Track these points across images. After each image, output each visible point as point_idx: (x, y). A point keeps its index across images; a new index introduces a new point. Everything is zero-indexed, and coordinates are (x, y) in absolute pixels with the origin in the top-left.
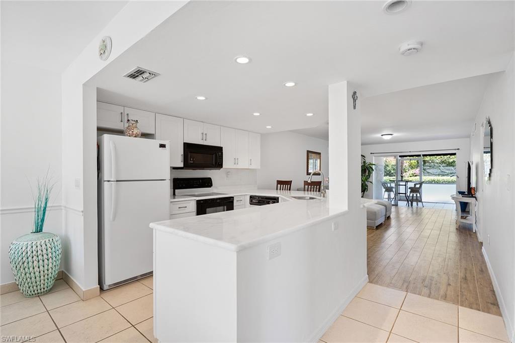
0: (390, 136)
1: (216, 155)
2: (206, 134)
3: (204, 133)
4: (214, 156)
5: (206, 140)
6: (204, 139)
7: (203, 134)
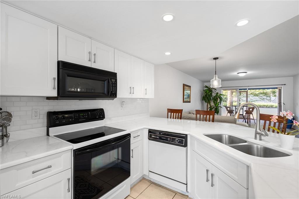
0: (245, 74)
1: (109, 82)
2: (95, 55)
3: (93, 54)
4: (106, 82)
5: (95, 62)
6: (93, 60)
7: (90, 53)
